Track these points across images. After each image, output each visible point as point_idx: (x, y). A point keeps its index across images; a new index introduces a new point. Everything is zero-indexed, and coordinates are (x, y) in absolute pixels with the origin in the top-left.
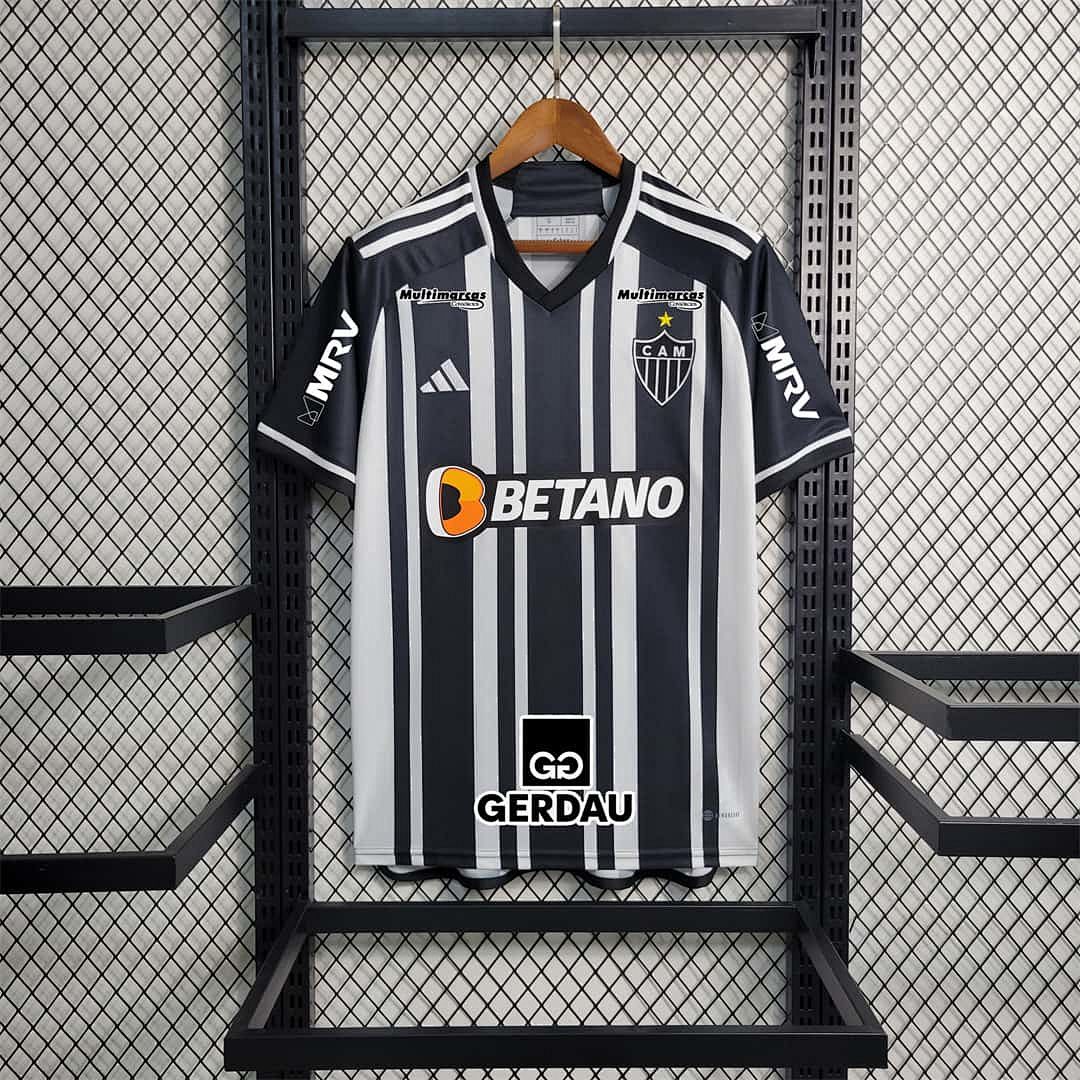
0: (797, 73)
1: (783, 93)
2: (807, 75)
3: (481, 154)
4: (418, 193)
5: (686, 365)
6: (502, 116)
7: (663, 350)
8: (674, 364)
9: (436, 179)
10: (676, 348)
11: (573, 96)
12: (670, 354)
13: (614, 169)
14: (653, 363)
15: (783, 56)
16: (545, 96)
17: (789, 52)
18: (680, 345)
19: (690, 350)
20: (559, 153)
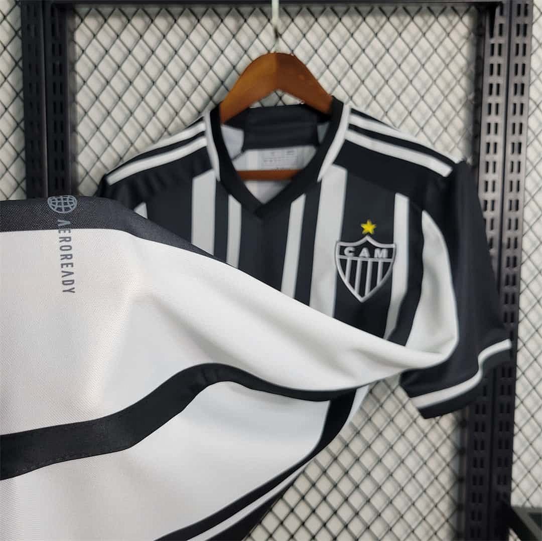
0: (479, 35)
1: (465, 50)
2: (487, 35)
3: (216, 98)
5: (386, 266)
6: (234, 68)
7: (365, 252)
8: (375, 265)
10: (377, 251)
12: (372, 255)
13: (324, 107)
14: (354, 263)
15: (466, 19)
16: (269, 51)
17: (471, 16)
18: (381, 249)
19: (391, 253)
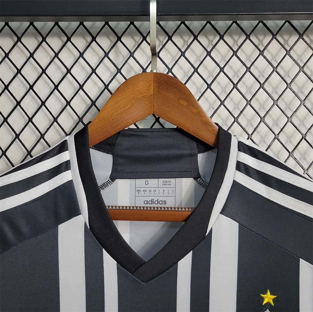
4: (29, 153)
6: (106, 87)
9: (46, 142)
11: (170, 70)
13: (210, 138)
16: (144, 70)
20: (157, 120)
